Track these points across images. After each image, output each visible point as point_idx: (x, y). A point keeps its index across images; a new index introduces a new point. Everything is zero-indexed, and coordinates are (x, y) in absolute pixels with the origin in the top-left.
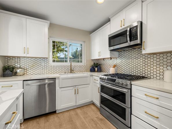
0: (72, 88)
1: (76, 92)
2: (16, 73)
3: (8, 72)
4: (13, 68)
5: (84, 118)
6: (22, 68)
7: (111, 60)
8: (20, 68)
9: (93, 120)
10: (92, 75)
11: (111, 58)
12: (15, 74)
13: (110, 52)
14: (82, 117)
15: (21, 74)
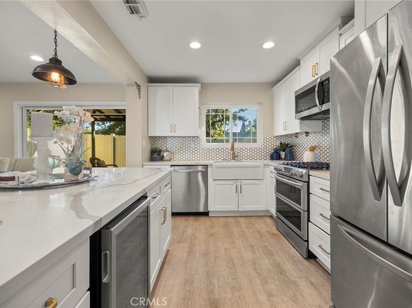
0: (231, 182)
1: (239, 190)
2: (163, 157)
3: (155, 155)
4: (160, 151)
5: (247, 228)
6: (168, 151)
7: (307, 136)
8: (167, 151)
9: (259, 232)
10: (268, 165)
11: (307, 133)
12: (162, 159)
13: (301, 122)
14: (243, 226)
15: (168, 158)
